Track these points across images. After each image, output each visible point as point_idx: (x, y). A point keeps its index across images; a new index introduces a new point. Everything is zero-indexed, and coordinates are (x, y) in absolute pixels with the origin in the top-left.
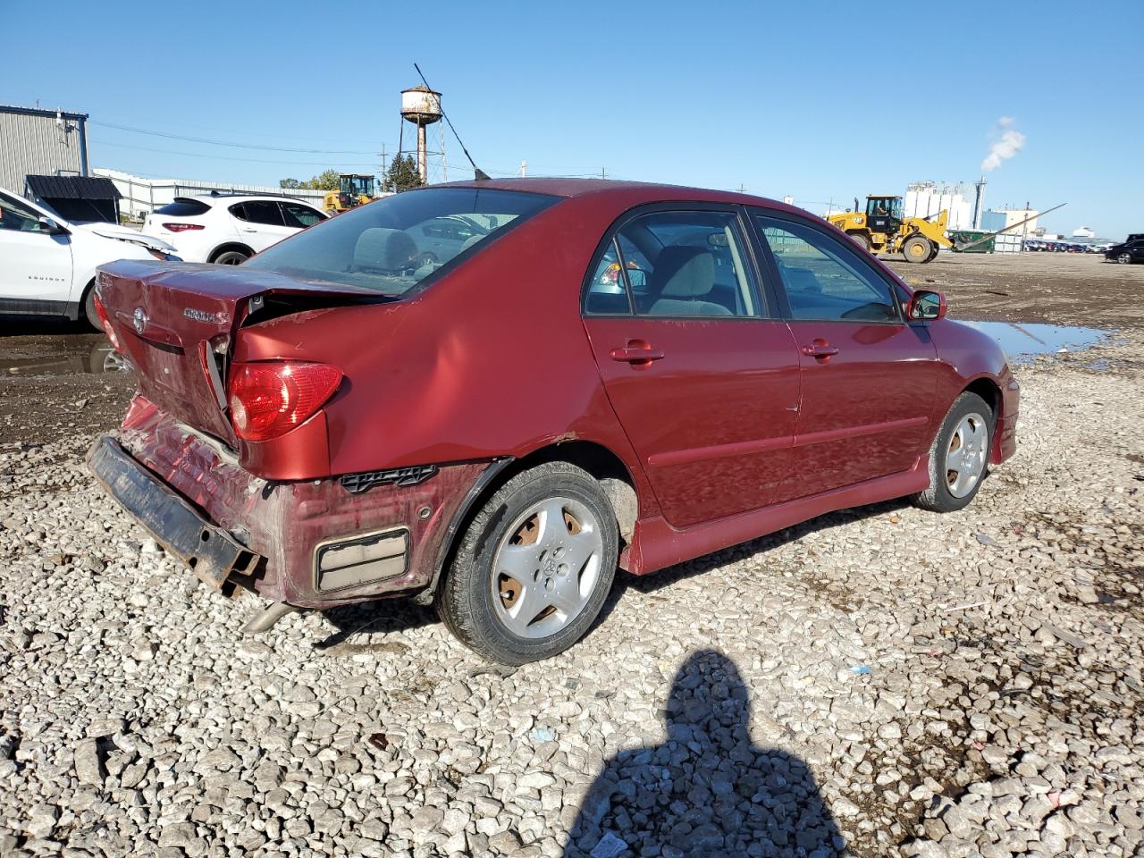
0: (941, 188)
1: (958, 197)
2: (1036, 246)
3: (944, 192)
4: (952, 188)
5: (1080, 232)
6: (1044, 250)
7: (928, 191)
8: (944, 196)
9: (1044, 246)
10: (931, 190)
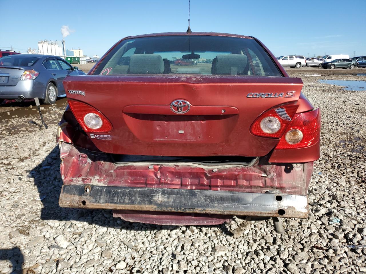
0: (50, 42)
1: (57, 46)
2: (89, 61)
3: (52, 44)
4: (54, 42)
5: (95, 56)
6: (91, 62)
7: (46, 44)
8: (52, 45)
9: (91, 61)
10: (47, 43)
